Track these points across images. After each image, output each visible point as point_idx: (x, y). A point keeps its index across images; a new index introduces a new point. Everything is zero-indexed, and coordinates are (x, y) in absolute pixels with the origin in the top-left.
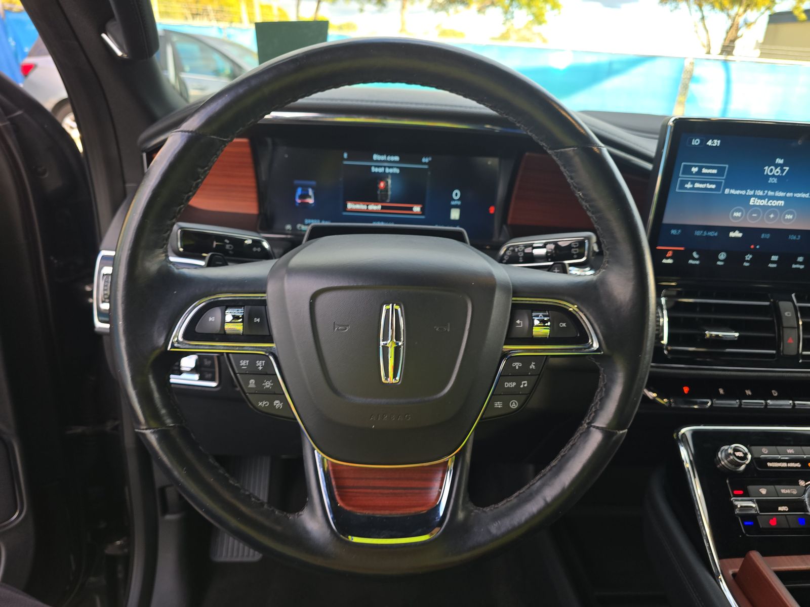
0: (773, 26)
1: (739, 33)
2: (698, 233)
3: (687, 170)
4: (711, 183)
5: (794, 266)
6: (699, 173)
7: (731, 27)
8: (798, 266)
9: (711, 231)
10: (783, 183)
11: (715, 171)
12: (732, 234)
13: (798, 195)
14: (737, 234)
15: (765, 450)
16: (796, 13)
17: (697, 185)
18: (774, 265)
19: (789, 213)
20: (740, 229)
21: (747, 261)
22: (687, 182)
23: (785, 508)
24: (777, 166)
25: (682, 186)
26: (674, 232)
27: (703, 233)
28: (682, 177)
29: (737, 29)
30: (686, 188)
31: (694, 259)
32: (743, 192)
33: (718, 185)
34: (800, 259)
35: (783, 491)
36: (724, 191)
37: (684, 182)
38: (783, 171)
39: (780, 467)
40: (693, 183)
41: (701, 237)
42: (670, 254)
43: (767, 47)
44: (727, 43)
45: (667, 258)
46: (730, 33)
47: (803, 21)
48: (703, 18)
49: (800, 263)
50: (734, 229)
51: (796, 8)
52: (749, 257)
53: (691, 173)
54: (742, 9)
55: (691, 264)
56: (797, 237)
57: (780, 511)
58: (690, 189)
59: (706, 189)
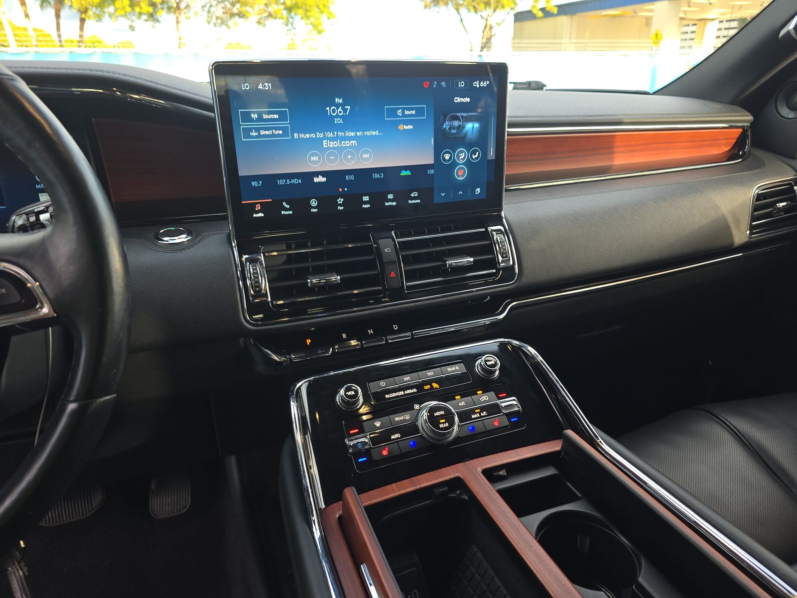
0: (518, 24)
1: (493, 32)
2: (281, 182)
3: (247, 117)
4: (276, 129)
5: (387, 204)
6: (260, 119)
7: (485, 27)
8: (390, 203)
9: (293, 178)
10: (349, 123)
11: (276, 116)
12: (316, 180)
13: (368, 133)
14: (321, 179)
15: (383, 383)
16: (535, 11)
17: (263, 133)
18: (368, 206)
19: (366, 152)
20: (323, 174)
21: (340, 205)
22: (251, 130)
23: (397, 436)
24: (338, 106)
25: (247, 135)
26: (254, 184)
27: (286, 182)
28: (244, 125)
29: (491, 28)
30: (252, 137)
31: (286, 210)
32: (313, 135)
33: (284, 129)
34: (390, 196)
35: (397, 419)
36: (293, 136)
37: (247, 131)
38: (345, 110)
39: (397, 397)
40: (258, 130)
41: (285, 185)
42: (258, 207)
43: (516, 41)
44: (484, 40)
45: (257, 212)
46: (485, 33)
47: (541, 18)
48: (461, 20)
49: (392, 200)
50: (317, 174)
51: (534, 7)
52: (340, 201)
53: (252, 120)
54: (492, 10)
55: (284, 215)
56: (380, 175)
57: (394, 439)
58: (256, 137)
59: (273, 135)
